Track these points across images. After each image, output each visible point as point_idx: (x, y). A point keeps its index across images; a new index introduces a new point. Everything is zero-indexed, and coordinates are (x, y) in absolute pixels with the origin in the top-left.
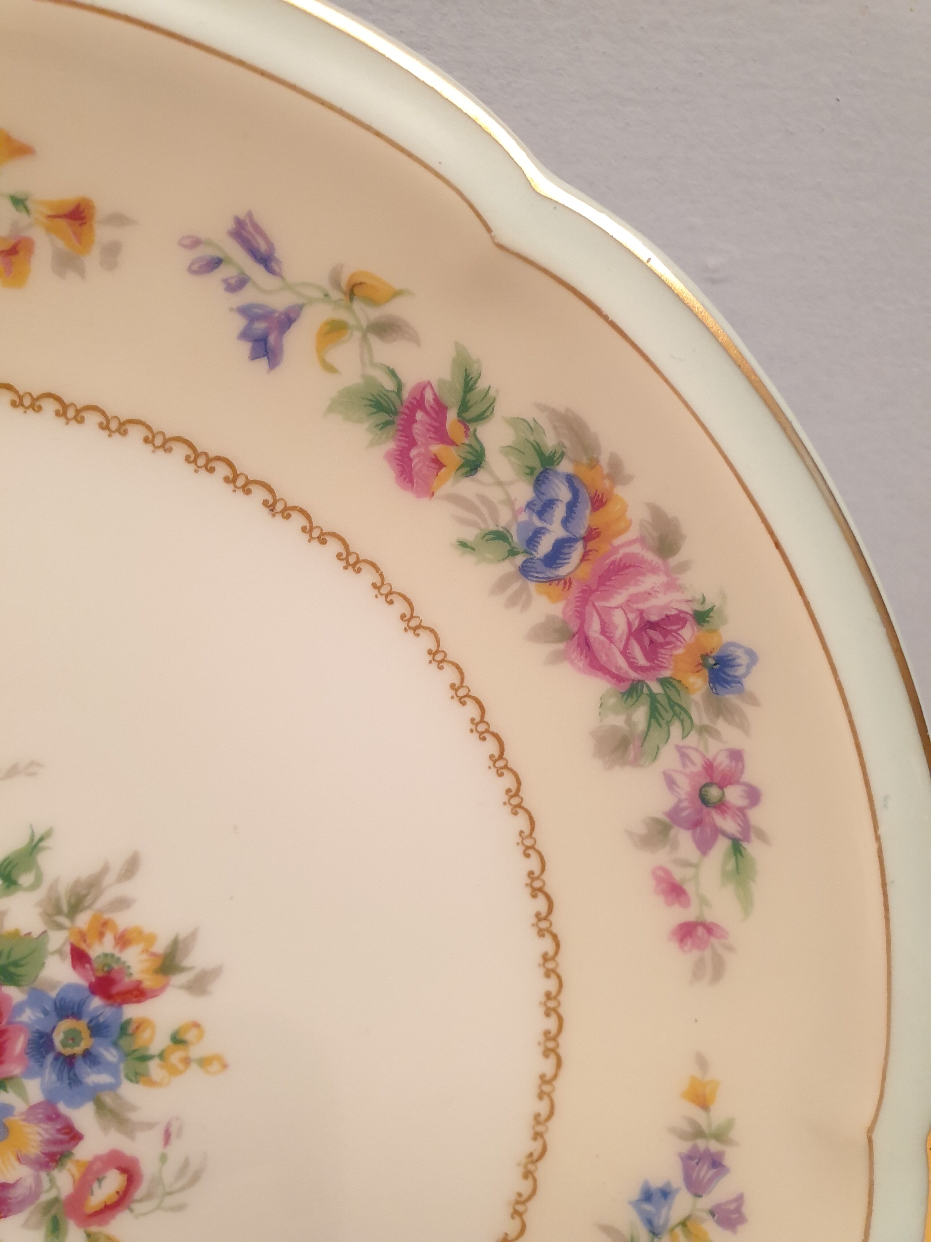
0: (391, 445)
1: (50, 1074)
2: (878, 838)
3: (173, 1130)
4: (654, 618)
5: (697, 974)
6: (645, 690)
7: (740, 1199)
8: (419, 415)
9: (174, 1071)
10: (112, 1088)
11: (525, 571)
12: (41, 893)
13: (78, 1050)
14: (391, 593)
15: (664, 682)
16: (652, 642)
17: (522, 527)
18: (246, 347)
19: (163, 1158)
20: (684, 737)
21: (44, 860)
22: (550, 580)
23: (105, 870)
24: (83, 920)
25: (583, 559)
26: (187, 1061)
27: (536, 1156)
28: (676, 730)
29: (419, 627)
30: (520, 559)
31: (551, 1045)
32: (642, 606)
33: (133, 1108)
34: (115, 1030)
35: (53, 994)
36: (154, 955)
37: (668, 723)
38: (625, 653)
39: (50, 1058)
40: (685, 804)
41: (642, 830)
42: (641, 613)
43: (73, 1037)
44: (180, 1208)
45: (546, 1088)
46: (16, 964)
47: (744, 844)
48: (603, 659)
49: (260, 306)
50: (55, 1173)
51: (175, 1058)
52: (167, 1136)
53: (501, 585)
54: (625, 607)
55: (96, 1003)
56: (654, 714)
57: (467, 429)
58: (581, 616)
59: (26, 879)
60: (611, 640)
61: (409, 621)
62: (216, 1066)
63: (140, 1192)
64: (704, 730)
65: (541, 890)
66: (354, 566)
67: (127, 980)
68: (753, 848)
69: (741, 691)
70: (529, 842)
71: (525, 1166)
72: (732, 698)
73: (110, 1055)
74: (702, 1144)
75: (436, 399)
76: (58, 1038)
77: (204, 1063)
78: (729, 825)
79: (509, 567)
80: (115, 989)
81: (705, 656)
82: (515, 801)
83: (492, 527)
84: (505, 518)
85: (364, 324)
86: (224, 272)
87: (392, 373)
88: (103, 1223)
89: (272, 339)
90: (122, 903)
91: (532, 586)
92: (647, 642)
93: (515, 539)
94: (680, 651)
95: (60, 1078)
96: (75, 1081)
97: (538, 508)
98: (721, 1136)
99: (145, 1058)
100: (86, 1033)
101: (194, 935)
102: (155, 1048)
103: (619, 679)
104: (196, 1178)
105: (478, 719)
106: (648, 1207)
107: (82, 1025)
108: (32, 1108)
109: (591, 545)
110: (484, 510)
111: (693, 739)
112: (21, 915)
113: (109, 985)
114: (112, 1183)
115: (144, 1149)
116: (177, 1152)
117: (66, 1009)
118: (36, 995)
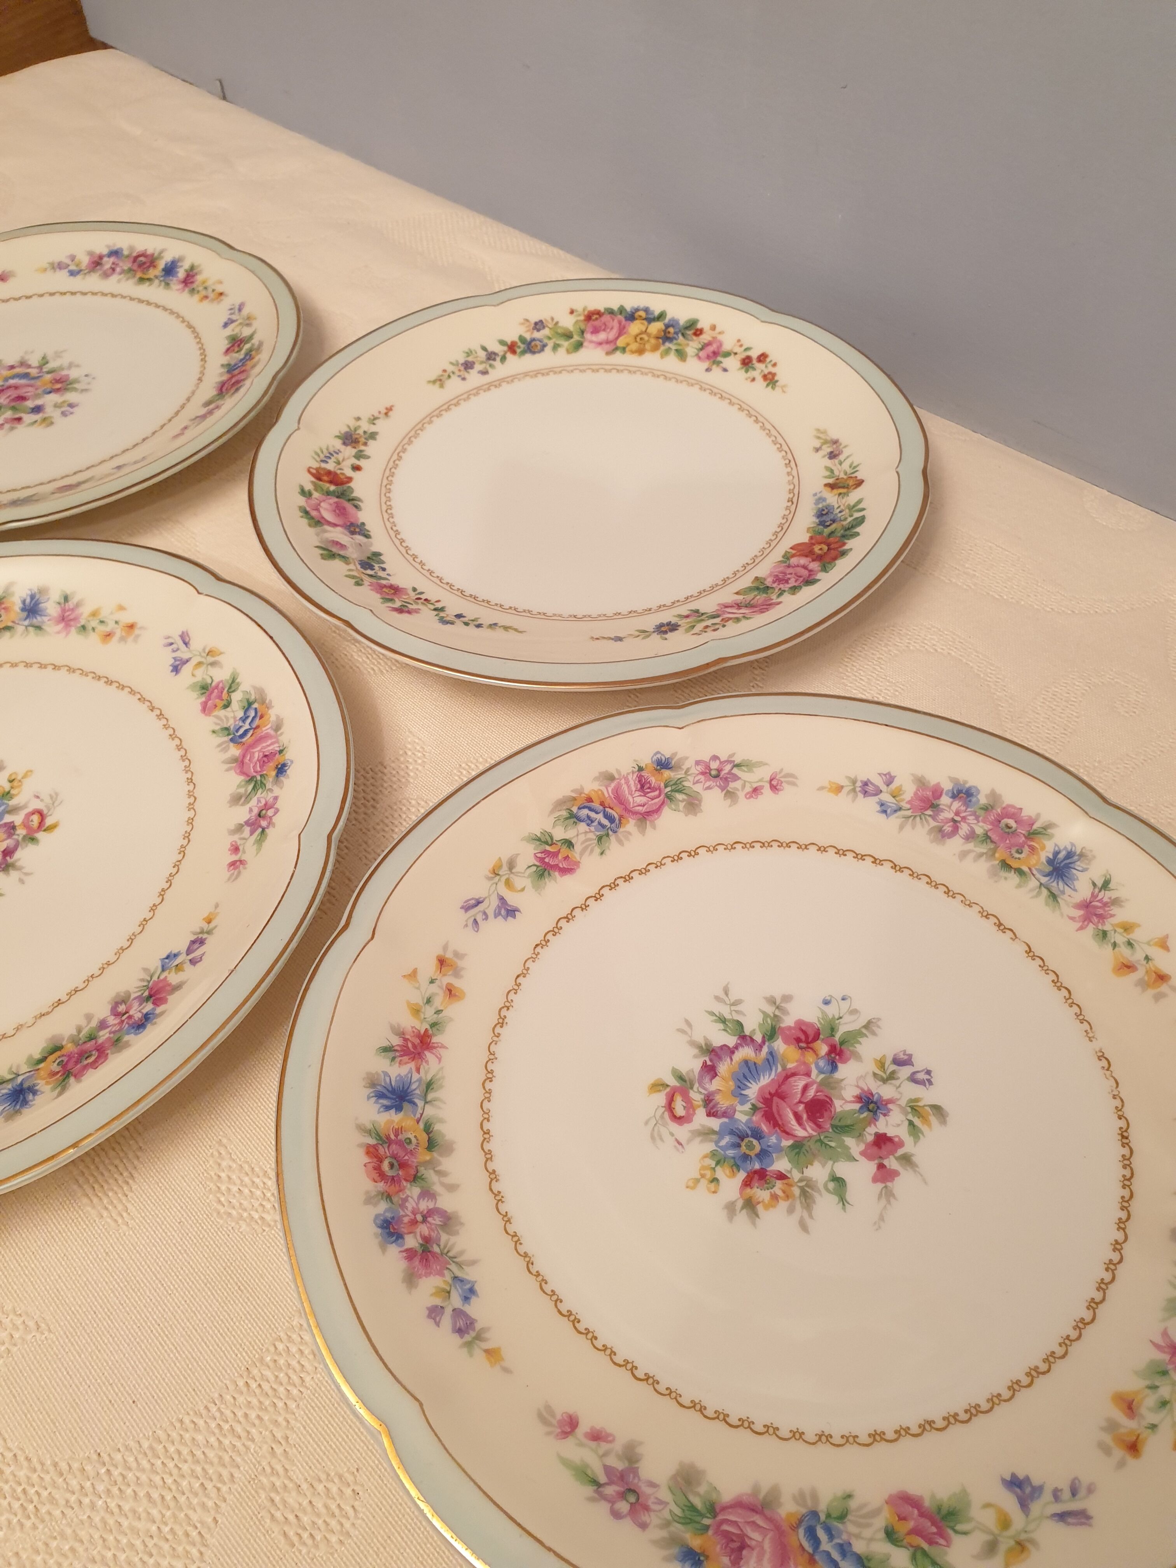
0: (927, 1503)
1: (743, 1127)
2: (550, 1549)
3: (680, 1147)
4: (744, 1552)
5: (548, 1408)
6: (708, 1515)
7: (438, 1324)
8: (934, 1530)
9: (703, 1168)
10: (717, 1143)
11: (814, 1514)
12: (821, 1186)
13: (743, 1144)
14: (847, 1441)
15: (707, 1528)
16: (733, 1541)
17: (840, 1533)
18: (1021, 1476)
19: (672, 1134)
20: (671, 1511)
21: (835, 1199)
22: (801, 1521)
23: (811, 1216)
24: (796, 1191)
25: (801, 1545)
26: (703, 1176)
27: (530, 1266)
28: (678, 1511)
29: (820, 1440)
30: (823, 1517)
31: (572, 1318)
32: (755, 1553)
33: (701, 1141)
34: (739, 1163)
35: (774, 1155)
36: (759, 1203)
37: (683, 1510)
38: (735, 1523)
39: (749, 1133)
40: (636, 1481)
41: (639, 1450)
42: (752, 1549)
43: (750, 1146)
44: (646, 1123)
45: (555, 1298)
46: (798, 1153)
47: (596, 1487)
48: (740, 1511)
49: (1039, 1497)
50: (703, 1097)
51: (708, 1174)
52: (680, 1143)
53: (815, 1496)
54: (760, 1545)
55: (757, 1166)
56: (692, 1508)
57: (912, 1546)
58: (770, 1520)
59: (831, 1185)
60: (748, 1523)
61: (827, 1437)
62: (691, 1184)
63: (666, 1115)
64: (666, 1524)
65: (647, 1380)
66: (874, 1436)
67: (757, 1184)
68: (589, 1490)
69: (676, 1558)
70: (673, 1395)
71: (530, 1258)
72: (675, 1550)
73: (731, 1153)
74: (473, 1334)
75: (937, 1543)
76: (755, 1142)
77: (697, 1181)
78: (610, 1490)
79: (822, 1508)
80: (756, 1177)
81: (707, 1557)
82: (698, 1407)
83: (849, 1517)
84: (851, 1528)
85: (1000, 1539)
86: (1066, 1494)
87: (965, 1533)
88: (667, 1094)
89: (1018, 1490)
90: (791, 1210)
91: (804, 1511)
92: (734, 1538)
93: (836, 1524)
94: (718, 1548)
95: (738, 1129)
96: (732, 1133)
97: (845, 1547)
98: (469, 1345)
99: (718, 1163)
100: (748, 1152)
101: (754, 1224)
102: (718, 1168)
103: (724, 1509)
104: (653, 1138)
105: (752, 1426)
106: (468, 1286)
107: (752, 1154)
108: (735, 1111)
109: (806, 1556)
110: (862, 1521)
111: (666, 1514)
112: (818, 1172)
113: (760, 1177)
114: (680, 1110)
115: (682, 1132)
116: (670, 1141)
117: (764, 1154)
118: (779, 1149)
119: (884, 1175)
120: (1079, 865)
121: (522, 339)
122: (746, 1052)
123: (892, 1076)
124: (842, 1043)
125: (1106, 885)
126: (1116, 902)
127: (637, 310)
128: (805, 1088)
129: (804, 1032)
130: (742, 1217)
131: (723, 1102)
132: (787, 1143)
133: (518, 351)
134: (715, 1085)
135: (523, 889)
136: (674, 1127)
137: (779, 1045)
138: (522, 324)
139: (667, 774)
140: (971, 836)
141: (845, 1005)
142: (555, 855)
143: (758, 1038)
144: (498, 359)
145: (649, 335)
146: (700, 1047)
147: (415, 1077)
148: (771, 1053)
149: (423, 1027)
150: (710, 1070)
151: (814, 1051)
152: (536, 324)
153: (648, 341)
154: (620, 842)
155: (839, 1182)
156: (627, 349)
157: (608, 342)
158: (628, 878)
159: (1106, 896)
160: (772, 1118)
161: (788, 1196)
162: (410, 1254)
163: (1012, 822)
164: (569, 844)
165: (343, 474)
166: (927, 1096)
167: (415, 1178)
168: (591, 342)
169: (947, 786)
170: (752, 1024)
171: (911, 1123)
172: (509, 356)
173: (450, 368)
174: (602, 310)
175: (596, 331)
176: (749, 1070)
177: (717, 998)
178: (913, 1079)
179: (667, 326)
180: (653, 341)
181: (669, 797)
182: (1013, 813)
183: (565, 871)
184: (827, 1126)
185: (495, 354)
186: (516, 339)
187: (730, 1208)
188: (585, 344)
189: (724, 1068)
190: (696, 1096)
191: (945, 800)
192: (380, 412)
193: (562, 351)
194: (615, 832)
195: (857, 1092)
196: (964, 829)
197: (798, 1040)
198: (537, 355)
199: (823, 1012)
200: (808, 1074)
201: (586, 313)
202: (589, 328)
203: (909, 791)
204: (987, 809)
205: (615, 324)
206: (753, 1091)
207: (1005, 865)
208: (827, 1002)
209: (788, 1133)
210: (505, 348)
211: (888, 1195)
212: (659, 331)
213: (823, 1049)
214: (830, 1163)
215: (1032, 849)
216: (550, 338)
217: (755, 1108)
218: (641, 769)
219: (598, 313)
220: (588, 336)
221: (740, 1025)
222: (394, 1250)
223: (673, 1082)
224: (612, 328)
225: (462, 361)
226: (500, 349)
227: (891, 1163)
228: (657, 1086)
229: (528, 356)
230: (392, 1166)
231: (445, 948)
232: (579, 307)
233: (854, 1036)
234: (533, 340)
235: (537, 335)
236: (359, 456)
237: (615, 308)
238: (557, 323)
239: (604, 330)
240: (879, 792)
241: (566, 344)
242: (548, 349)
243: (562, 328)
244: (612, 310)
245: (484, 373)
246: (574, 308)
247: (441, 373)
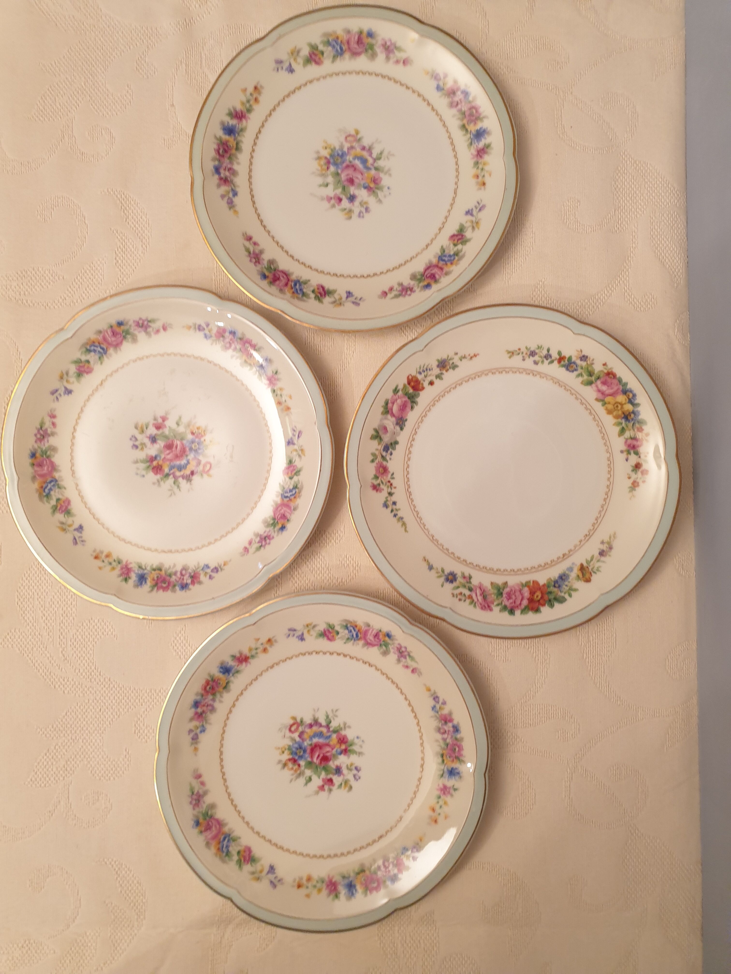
0: (252, 854)
1: (303, 747)
3: (283, 737)
4: (208, 830)
5: (198, 769)
6: (209, 817)
7: (189, 734)
8: (248, 859)
9: (284, 747)
10: (293, 744)
11: (229, 835)
12: (305, 776)
13: (299, 750)
15: (206, 819)
18: (275, 868)
19: (285, 733)
20: (202, 811)
21: (305, 782)
22: (225, 834)
23: (295, 780)
24: (298, 772)
25: (220, 839)
26: (282, 749)
27: (223, 734)
28: (204, 812)
29: (246, 823)
30: (230, 837)
31: (221, 753)
33: (290, 740)
34: (293, 753)
35: (303, 759)
36: (287, 767)
38: (213, 823)
39: (303, 749)
40: (201, 799)
41: (208, 793)
42: (211, 831)
43: (300, 752)
44: (282, 725)
45: (222, 745)
46: (309, 764)
47: (192, 794)
48: (216, 822)
50: (302, 730)
52: (285, 736)
53: (233, 832)
54: (213, 831)
55: (296, 758)
56: (207, 813)
57: (240, 858)
58: (220, 829)
59: (308, 778)
60: (215, 825)
62: (277, 748)
63: (289, 727)
64: (199, 812)
66: (257, 832)
67: (291, 762)
68: (190, 794)
69: (194, 820)
70: (226, 787)
71: (225, 732)
73: (294, 749)
74: (195, 742)
75: (245, 862)
76: (302, 752)
77: (279, 748)
78: (194, 797)
79: (232, 835)
81: (200, 825)
82: (229, 795)
83: (235, 842)
84: (233, 844)
85: (256, 873)
86: (277, 879)
87: (252, 866)
88: (294, 722)
89: (271, 869)
90: (292, 775)
91: (228, 833)
92: (209, 826)
93: (231, 840)
94: (204, 825)
96: (299, 745)
97: (228, 846)
98: (192, 744)
99: (288, 749)
100: (298, 753)
101: (281, 770)
103: (213, 819)
104: (280, 729)
105: (236, 808)
106: (204, 729)
108: (306, 741)
110: (237, 845)
112: (308, 772)
113: (294, 761)
114: (293, 729)
115: (288, 734)
116: (283, 734)
117: (301, 757)
118: (306, 759)
119: (322, 788)
120: (457, 777)
121: (570, 358)
122: (324, 730)
123: (351, 770)
124: (350, 750)
125: (455, 790)
126: (452, 796)
127: (631, 391)
128: (328, 752)
129: (344, 739)
130: (280, 766)
131: (305, 736)
132: (309, 759)
133: (562, 363)
134: (308, 730)
135: (312, 635)
136: (287, 731)
137: (334, 736)
138: (577, 351)
139: (387, 639)
140: (444, 740)
141: (361, 743)
142: (330, 633)
143: (331, 729)
144: (549, 360)
145: (622, 408)
146: (314, 718)
147: (236, 667)
148: (330, 736)
149: (248, 654)
150: (311, 726)
151: (341, 745)
152: (584, 356)
153: (618, 410)
154: (353, 644)
155: (310, 779)
156: (606, 405)
157: (603, 393)
158: (345, 656)
159: (452, 791)
160: (312, 750)
161: (296, 771)
162: (196, 713)
163: (457, 749)
164: (338, 633)
165: (422, 384)
166: (352, 782)
167: (214, 694)
168: (597, 386)
169: (455, 722)
170: (334, 725)
171: (341, 784)
172: (556, 362)
173: (523, 349)
174: (618, 376)
175: (604, 383)
176: (320, 735)
177: (332, 710)
178: (354, 776)
179: (633, 412)
180: (620, 412)
181: (381, 645)
182: (461, 748)
183: (329, 639)
184: (322, 766)
185: (551, 357)
186: (567, 356)
187: (280, 762)
188: (593, 385)
189: (315, 728)
190: (300, 729)
191: (450, 725)
192: (469, 355)
193: (580, 379)
194: (354, 640)
195: (338, 764)
196: (445, 736)
197: (340, 739)
198: (568, 372)
199: (354, 739)
200: (333, 749)
201: (610, 371)
202: (603, 379)
203: (445, 712)
204: (456, 739)
205: (615, 388)
206: (315, 740)
207: (442, 756)
208: (358, 738)
209: (312, 757)
210: (558, 357)
211: (317, 793)
212: (628, 410)
213: (343, 747)
214: (313, 773)
215: (453, 760)
216: (582, 368)
217: (311, 745)
218: (380, 631)
219: (614, 376)
220: (599, 382)
221: (330, 722)
222: (193, 710)
223: (299, 720)
224: (612, 389)
225: (532, 349)
226: (555, 355)
227: (326, 787)
228: (294, 718)
229: (564, 369)
230: (210, 688)
231: (273, 637)
232: (610, 365)
233: (354, 752)
234: (574, 363)
235: (579, 362)
236: (439, 377)
237: (624, 381)
238: (593, 364)
239: (608, 386)
240: (438, 702)
241: (585, 377)
242: (576, 373)
243: (593, 368)
244: (622, 380)
245: (536, 363)
246: (607, 364)
247: (517, 349)
